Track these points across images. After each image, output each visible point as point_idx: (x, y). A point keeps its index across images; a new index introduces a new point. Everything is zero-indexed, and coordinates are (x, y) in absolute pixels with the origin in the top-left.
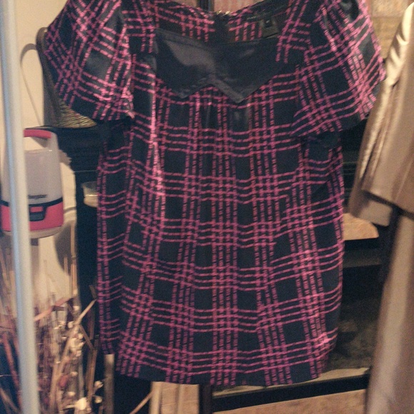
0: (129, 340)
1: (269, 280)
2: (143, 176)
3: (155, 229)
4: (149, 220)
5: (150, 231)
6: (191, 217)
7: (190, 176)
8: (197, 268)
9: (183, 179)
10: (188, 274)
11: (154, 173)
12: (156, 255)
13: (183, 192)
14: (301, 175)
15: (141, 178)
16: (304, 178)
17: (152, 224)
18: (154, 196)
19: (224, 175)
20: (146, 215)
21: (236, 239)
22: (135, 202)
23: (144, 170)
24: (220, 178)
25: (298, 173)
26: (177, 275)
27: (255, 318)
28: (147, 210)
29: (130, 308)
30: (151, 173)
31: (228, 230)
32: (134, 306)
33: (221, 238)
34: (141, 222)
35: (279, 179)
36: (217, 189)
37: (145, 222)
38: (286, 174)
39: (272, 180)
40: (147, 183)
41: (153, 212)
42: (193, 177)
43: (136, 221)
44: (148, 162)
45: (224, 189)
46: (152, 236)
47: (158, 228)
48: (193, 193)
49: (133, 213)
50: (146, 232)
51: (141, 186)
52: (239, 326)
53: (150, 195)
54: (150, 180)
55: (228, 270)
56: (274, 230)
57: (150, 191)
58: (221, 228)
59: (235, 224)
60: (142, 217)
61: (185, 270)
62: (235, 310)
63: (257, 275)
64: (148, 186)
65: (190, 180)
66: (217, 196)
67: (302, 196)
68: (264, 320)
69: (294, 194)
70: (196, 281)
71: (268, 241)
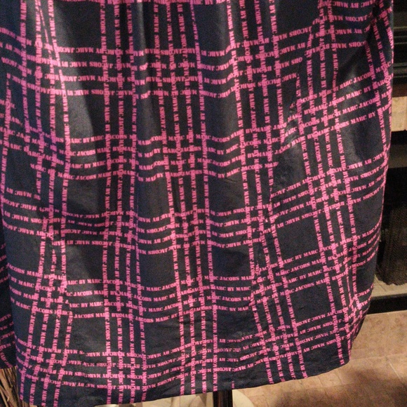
0: (35, 352)
1: (267, 225)
2: (19, 59)
3: (55, 160)
4: (42, 144)
5: (47, 164)
6: (121, 131)
7: (111, 52)
8: (141, 219)
9: (98, 58)
10: (125, 230)
11: (39, 51)
12: (64, 206)
13: (102, 83)
14: (322, 33)
15: (13, 63)
16: (327, 39)
17: (48, 151)
18: (45, 97)
19: (177, 45)
20: (34, 135)
21: (206, 162)
22: (8, 112)
23: (17, 44)
24: (170, 52)
25: (316, 29)
26: (106, 234)
27: (246, 289)
28: (34, 125)
29: (29, 302)
30: (31, 50)
31: (192, 149)
32: (36, 297)
33: (180, 163)
34: (27, 149)
35: (282, 44)
36: (166, 73)
37: (35, 148)
38: (295, 33)
39: (269, 47)
40: (25, 71)
41: (47, 129)
42: (118, 52)
43: (17, 147)
44: (23, 29)
45: (179, 72)
46: (52, 172)
47: (62, 157)
48: (120, 85)
49: (8, 132)
50: (39, 168)
51: (15, 79)
52: (219, 303)
53: (38, 96)
54: (32, 65)
55: (196, 216)
56: (275, 140)
57: (37, 87)
58: (178, 145)
59: (204, 137)
60: (27, 139)
61: (119, 224)
62: (212, 278)
63: (248, 220)
64: (31, 79)
65: (112, 59)
66: (167, 87)
67: (323, 74)
68: (262, 290)
69: (309, 70)
70: (142, 241)
71: (263, 160)
